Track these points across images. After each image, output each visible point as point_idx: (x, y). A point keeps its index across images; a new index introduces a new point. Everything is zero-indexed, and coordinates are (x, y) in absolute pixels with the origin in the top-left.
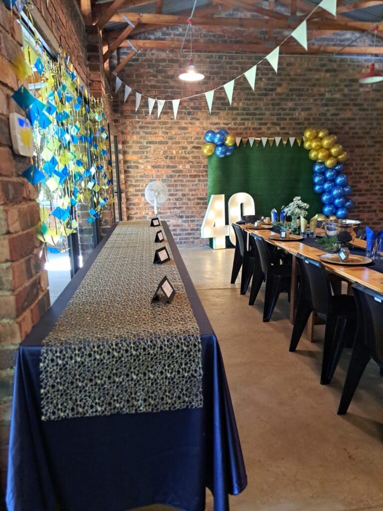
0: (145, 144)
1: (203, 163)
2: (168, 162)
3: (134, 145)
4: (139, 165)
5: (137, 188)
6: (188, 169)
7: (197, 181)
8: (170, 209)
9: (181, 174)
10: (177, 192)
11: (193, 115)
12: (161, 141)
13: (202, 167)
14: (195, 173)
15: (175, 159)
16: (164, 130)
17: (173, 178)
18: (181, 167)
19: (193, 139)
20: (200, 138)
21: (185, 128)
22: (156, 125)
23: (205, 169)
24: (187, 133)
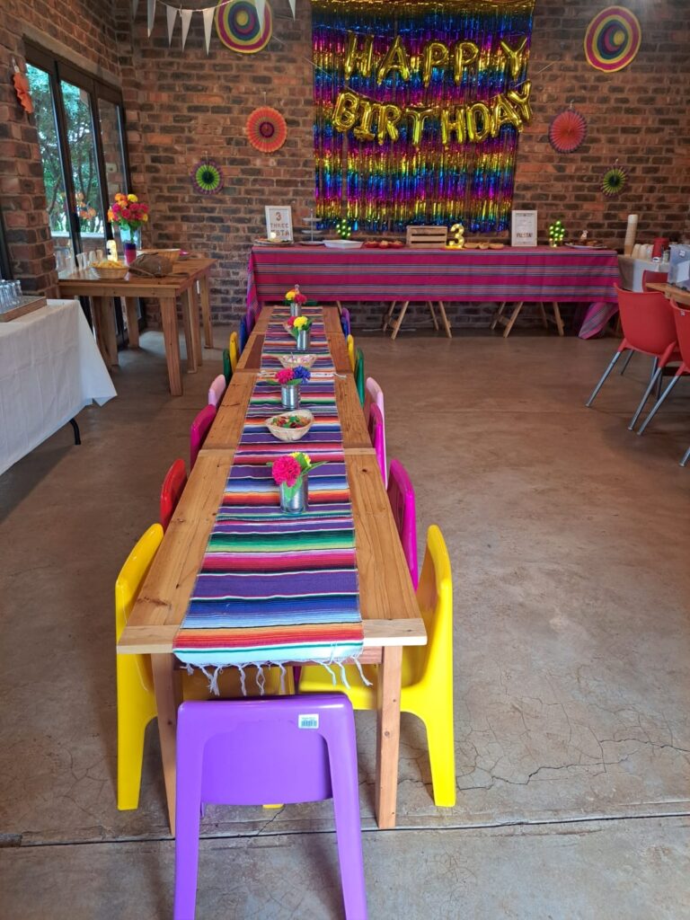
0: (185, 112)
1: (303, 156)
2: (234, 152)
3: (165, 114)
4: (175, 156)
5: (173, 204)
6: (273, 168)
7: (291, 194)
9: (260, 177)
10: (252, 215)
11: (281, 50)
12: (219, 107)
13: (301, 164)
14: (288, 178)
15: (246, 145)
16: (223, 81)
17: (243, 185)
18: (258, 163)
19: (282, 103)
20: (297, 102)
21: (266, 80)
22: (206, 71)
23: (307, 169)
24: (270, 90)
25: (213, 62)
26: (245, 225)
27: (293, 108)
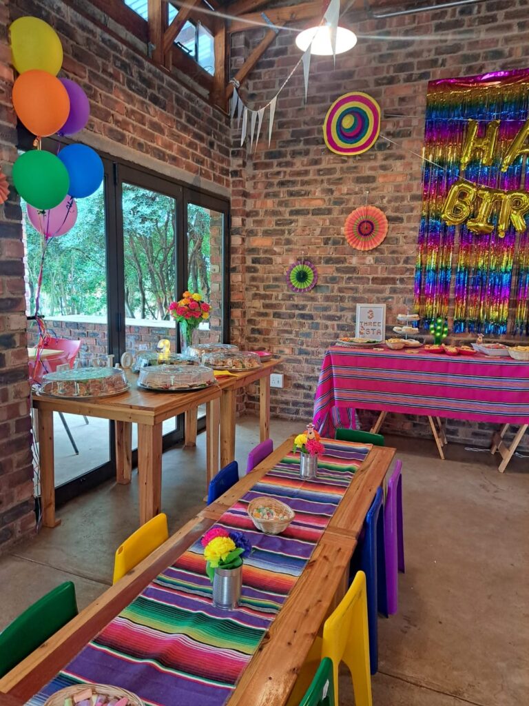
0: (287, 216)
1: (405, 252)
2: (330, 251)
3: (268, 218)
4: (273, 257)
5: (267, 302)
6: (370, 266)
7: (388, 291)
8: (327, 347)
9: (355, 275)
10: (342, 313)
11: (389, 148)
12: (319, 209)
13: (402, 261)
14: (386, 275)
15: (343, 244)
16: (326, 185)
17: (337, 283)
18: (354, 261)
19: (385, 201)
20: (403, 199)
21: (370, 179)
22: (311, 177)
23: (408, 266)
24: (373, 189)
25: (318, 167)
26: (335, 323)
27: (397, 205)
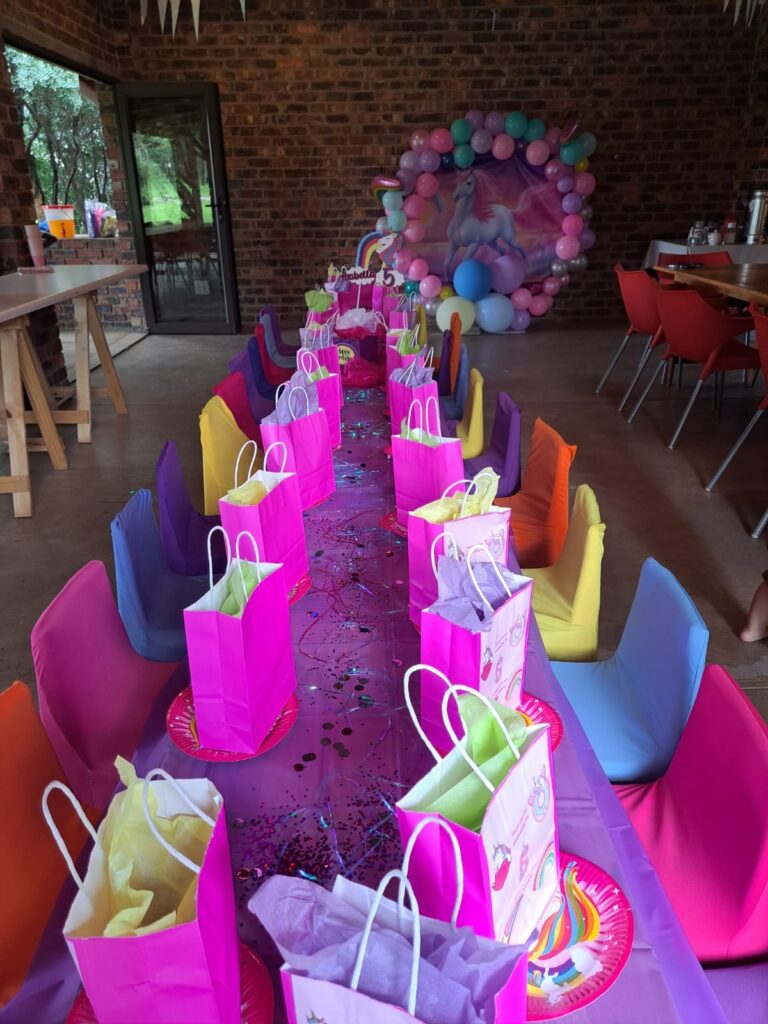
2: (241, 142)
6: (282, 157)
7: (301, 184)
9: (268, 168)
10: (262, 209)
11: (285, 31)
13: (311, 151)
14: (296, 167)
15: (252, 134)
16: (225, 68)
17: (252, 176)
18: (265, 152)
19: (288, 88)
20: (305, 86)
21: (270, 64)
22: (207, 57)
23: (318, 157)
24: (276, 74)
25: (213, 47)
26: (255, 220)
27: (300, 92)
